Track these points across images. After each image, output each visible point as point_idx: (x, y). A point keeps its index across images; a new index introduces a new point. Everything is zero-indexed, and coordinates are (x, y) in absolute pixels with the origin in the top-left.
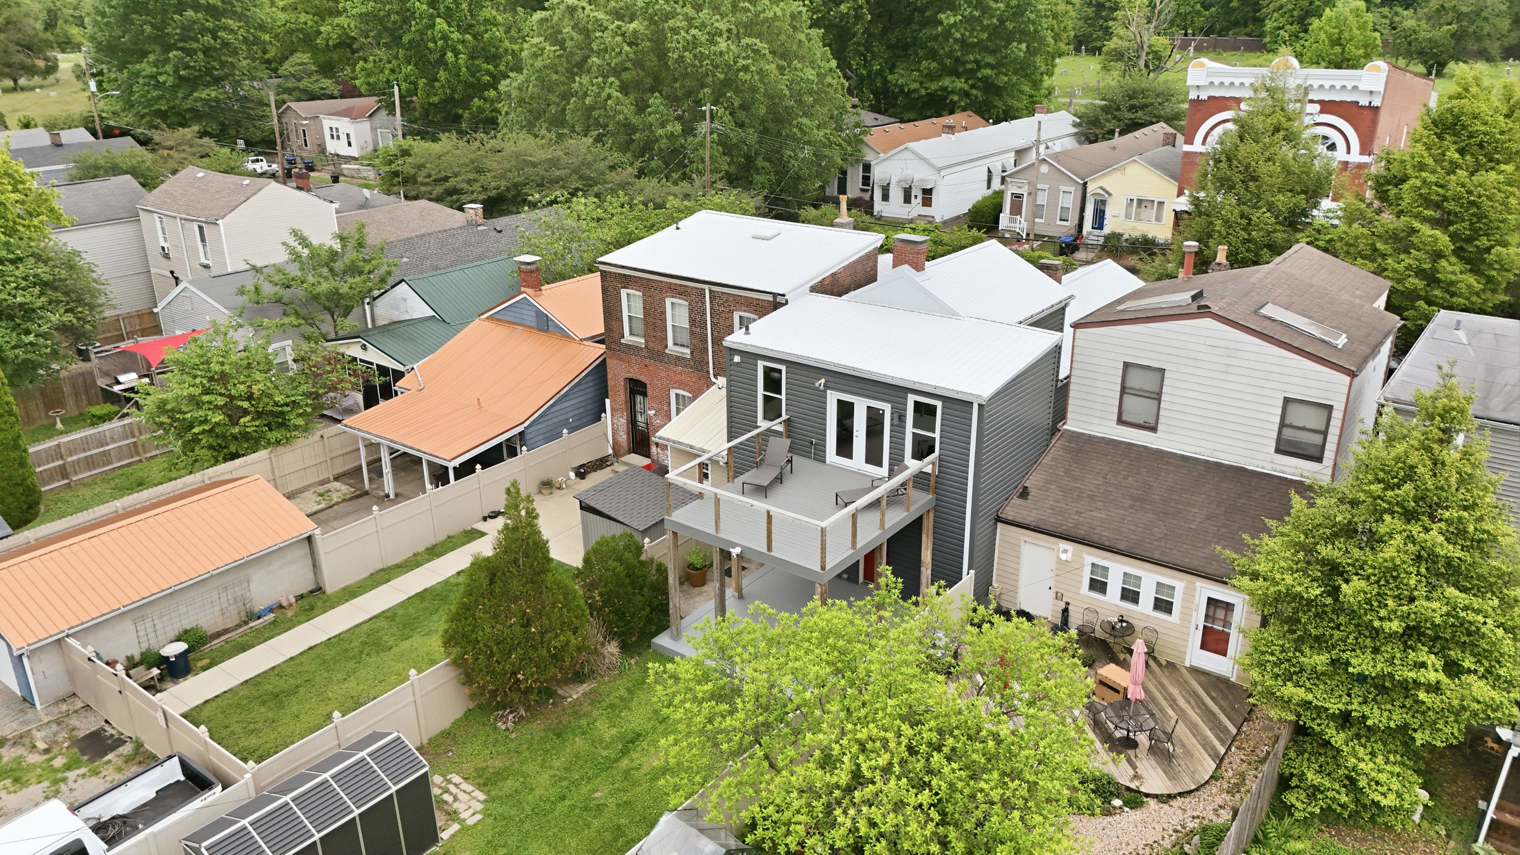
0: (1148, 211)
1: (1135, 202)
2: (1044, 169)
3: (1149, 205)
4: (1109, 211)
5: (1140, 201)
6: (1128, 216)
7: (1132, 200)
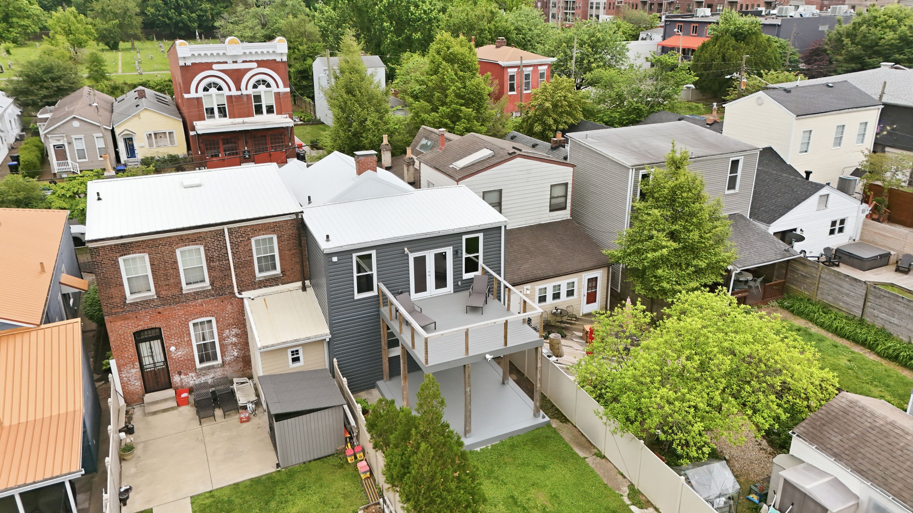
0: (163, 139)
1: (153, 135)
2: (76, 124)
3: (163, 136)
4: (136, 144)
5: (155, 134)
6: (151, 145)
7: (150, 135)
